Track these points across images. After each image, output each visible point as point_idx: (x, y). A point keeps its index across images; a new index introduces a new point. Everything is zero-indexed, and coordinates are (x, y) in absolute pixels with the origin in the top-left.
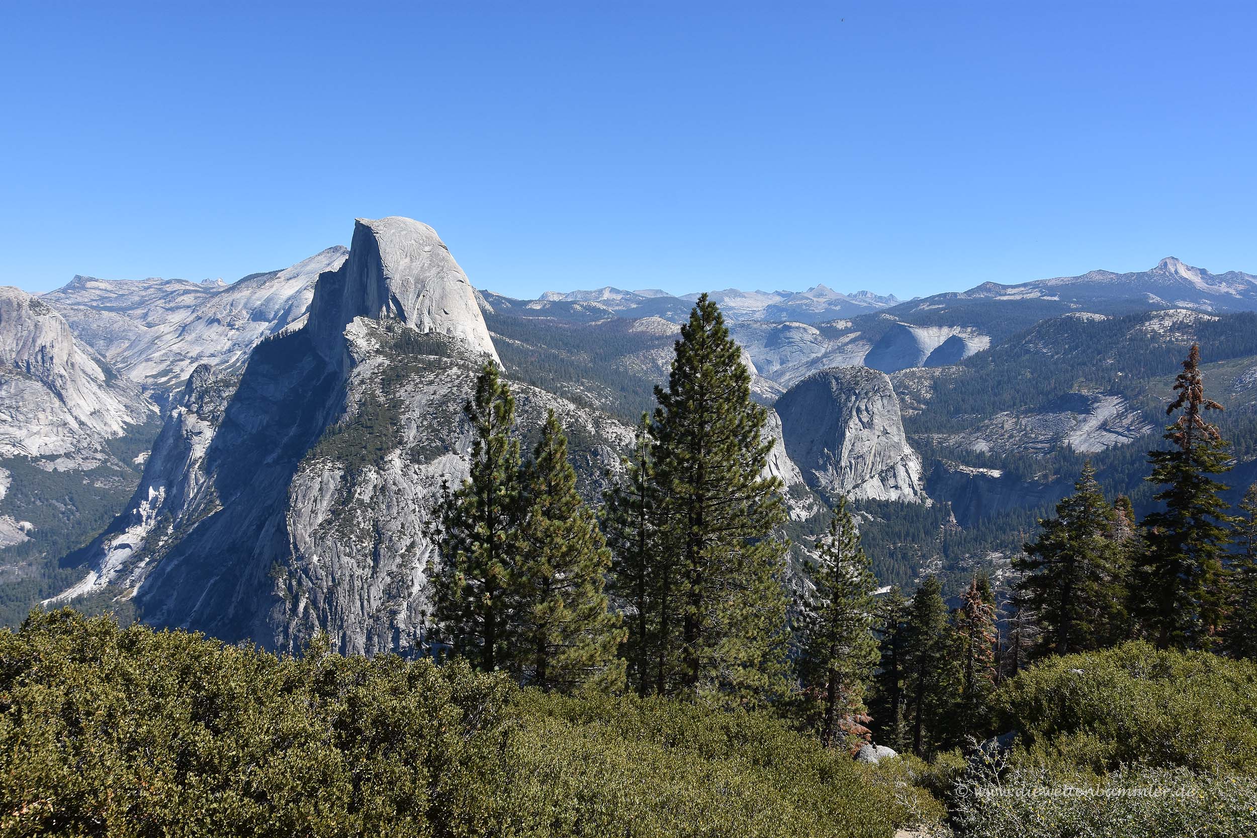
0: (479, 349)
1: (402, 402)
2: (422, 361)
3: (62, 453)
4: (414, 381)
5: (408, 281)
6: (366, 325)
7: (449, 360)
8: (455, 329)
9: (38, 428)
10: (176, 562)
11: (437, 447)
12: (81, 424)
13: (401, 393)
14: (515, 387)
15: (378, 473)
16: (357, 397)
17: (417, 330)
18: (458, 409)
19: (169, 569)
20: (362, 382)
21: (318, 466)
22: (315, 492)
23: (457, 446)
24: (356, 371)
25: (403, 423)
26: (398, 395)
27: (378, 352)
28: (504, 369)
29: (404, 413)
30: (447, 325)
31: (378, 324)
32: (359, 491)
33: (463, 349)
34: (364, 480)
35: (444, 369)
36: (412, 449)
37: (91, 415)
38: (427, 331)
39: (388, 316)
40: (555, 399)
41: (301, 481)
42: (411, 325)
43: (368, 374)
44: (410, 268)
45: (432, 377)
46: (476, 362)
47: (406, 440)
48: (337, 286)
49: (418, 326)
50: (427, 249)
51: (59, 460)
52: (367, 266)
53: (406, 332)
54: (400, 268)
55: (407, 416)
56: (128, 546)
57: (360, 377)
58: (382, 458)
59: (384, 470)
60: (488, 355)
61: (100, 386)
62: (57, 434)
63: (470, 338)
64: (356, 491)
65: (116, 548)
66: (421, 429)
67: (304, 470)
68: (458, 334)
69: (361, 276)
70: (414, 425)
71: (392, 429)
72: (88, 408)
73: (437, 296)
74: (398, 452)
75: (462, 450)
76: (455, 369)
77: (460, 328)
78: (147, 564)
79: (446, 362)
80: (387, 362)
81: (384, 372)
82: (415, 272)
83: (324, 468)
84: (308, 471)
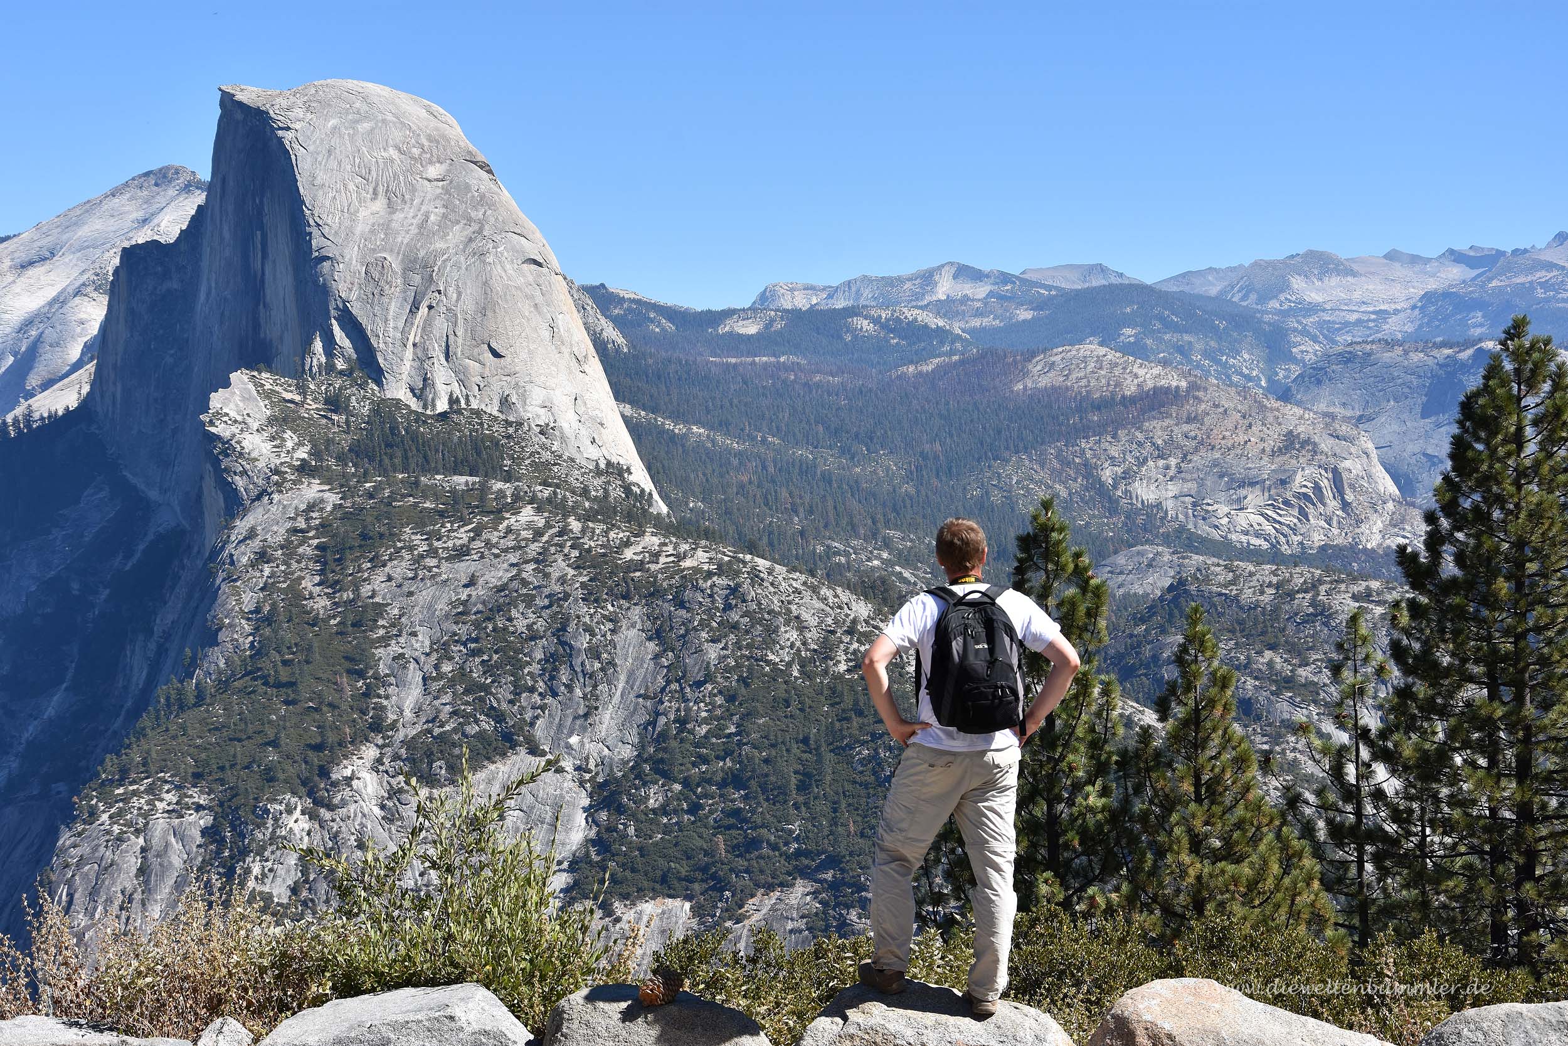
0: (593, 452)
1: (380, 609)
2: (434, 493)
4: (411, 549)
5: (382, 264)
6: (268, 395)
7: (508, 488)
8: (523, 397)
11: (481, 735)
13: (376, 586)
14: (699, 559)
15: (313, 816)
16: (249, 600)
17: (414, 404)
18: (540, 625)
20: (263, 557)
21: (135, 802)
22: (126, 878)
23: (540, 730)
24: (242, 526)
25: (383, 669)
26: (366, 590)
27: (304, 469)
28: (664, 509)
29: (385, 641)
30: (498, 386)
31: (302, 390)
32: (256, 870)
33: (546, 456)
34: (273, 838)
35: (498, 514)
36: (409, 744)
38: (442, 406)
39: (330, 368)
40: (815, 590)
41: (85, 849)
42: (398, 390)
43: (278, 534)
44: (387, 227)
45: (463, 535)
46: (585, 492)
47: (392, 717)
48: (175, 285)
49: (418, 394)
50: (433, 171)
52: (261, 227)
53: (385, 410)
54: (359, 229)
55: (394, 649)
57: (256, 544)
58: (324, 773)
59: (331, 807)
60: (616, 471)
63: (567, 421)
64: (248, 871)
66: (435, 686)
67: (93, 814)
68: (533, 412)
69: (246, 257)
70: (414, 676)
71: (351, 687)
73: (468, 304)
74: (370, 752)
75: (555, 742)
76: (527, 513)
77: (537, 395)
79: (501, 494)
80: (332, 498)
81: (324, 527)
82: (403, 239)
83: (154, 808)
84: (105, 817)
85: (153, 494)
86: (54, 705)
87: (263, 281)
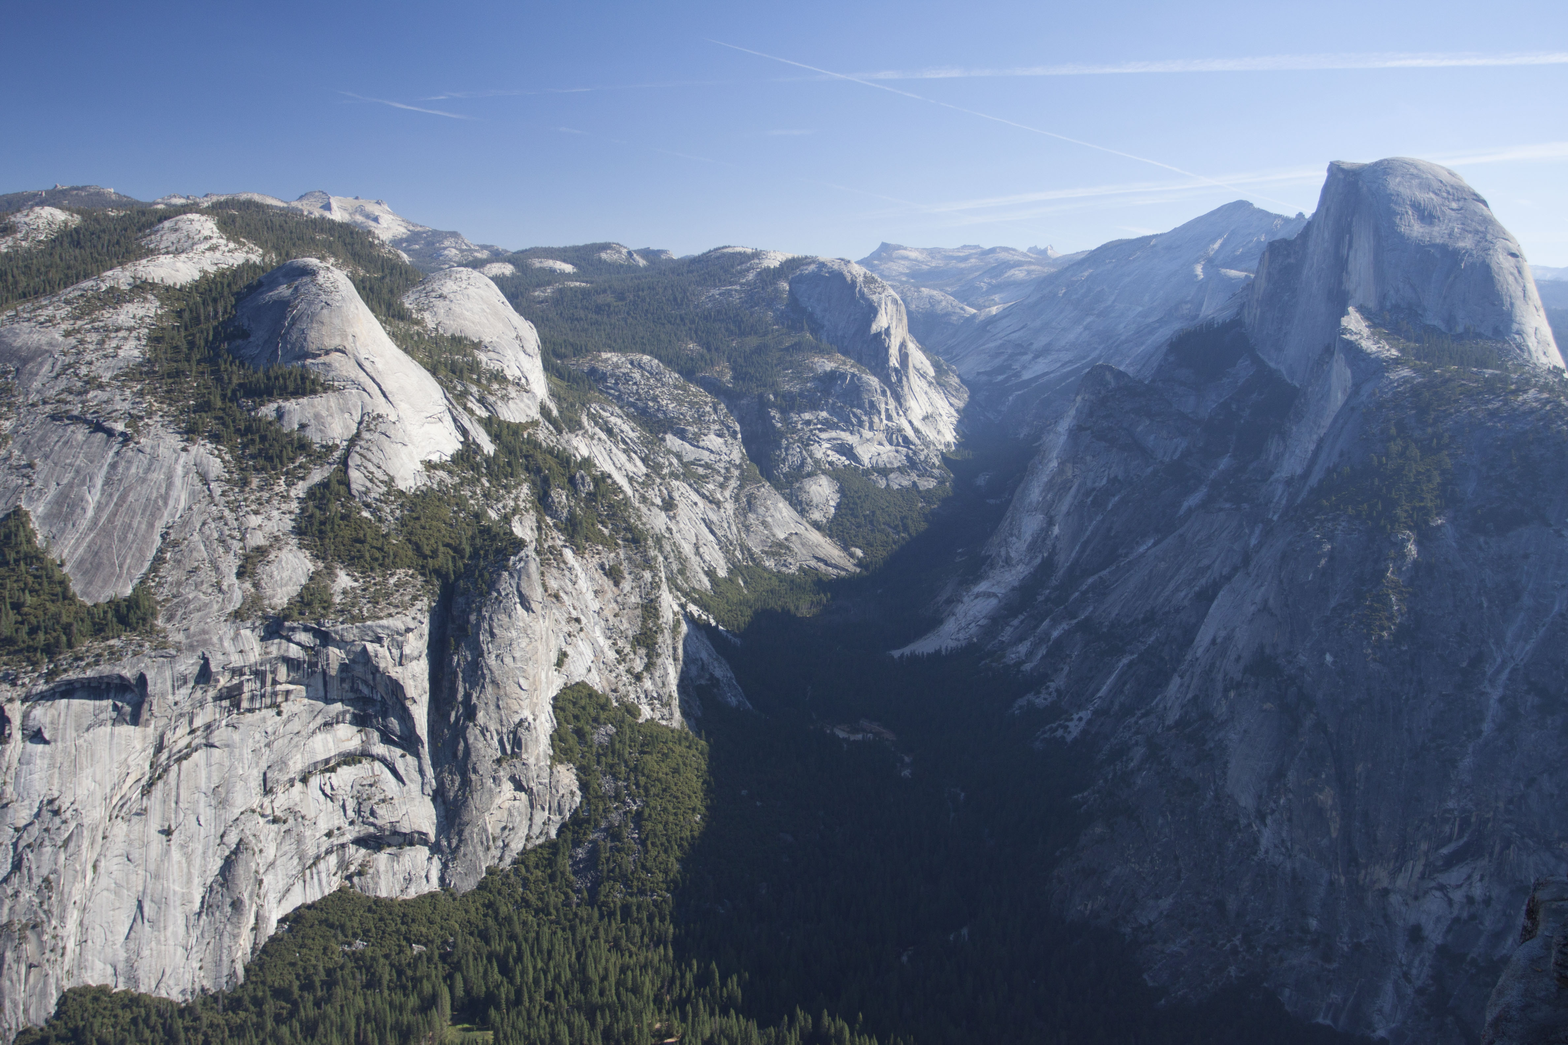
0: (1545, 360)
3: (895, 466)
6: (1367, 320)
9: (871, 434)
10: (1065, 626)
11: (1514, 512)
12: (917, 431)
13: (1448, 426)
15: (1420, 544)
16: (1375, 427)
17: (1442, 328)
19: (1055, 634)
20: (1381, 405)
24: (1367, 388)
26: (1442, 427)
27: (1398, 361)
32: (1392, 567)
34: (1399, 553)
36: (1472, 511)
37: (924, 419)
38: (1460, 330)
39: (1398, 306)
42: (1435, 320)
43: (1389, 394)
44: (1429, 234)
45: (1496, 403)
47: (1458, 496)
48: (1292, 261)
49: (1447, 322)
51: (892, 476)
52: (1351, 232)
54: (1414, 235)
55: (1460, 460)
56: (995, 595)
57: (1376, 398)
58: (1426, 522)
59: (1429, 540)
60: (1556, 370)
61: (930, 384)
62: (891, 444)
63: (1531, 342)
64: (1388, 567)
65: (977, 596)
66: (1486, 483)
70: (1471, 475)
72: (919, 411)
74: (1449, 513)
76: (1532, 394)
78: (1022, 622)
80: (1415, 377)
81: (1413, 392)
83: (1336, 529)
84: (1311, 530)
85: (1272, 365)
86: (1224, 463)
87: (1347, 260)
